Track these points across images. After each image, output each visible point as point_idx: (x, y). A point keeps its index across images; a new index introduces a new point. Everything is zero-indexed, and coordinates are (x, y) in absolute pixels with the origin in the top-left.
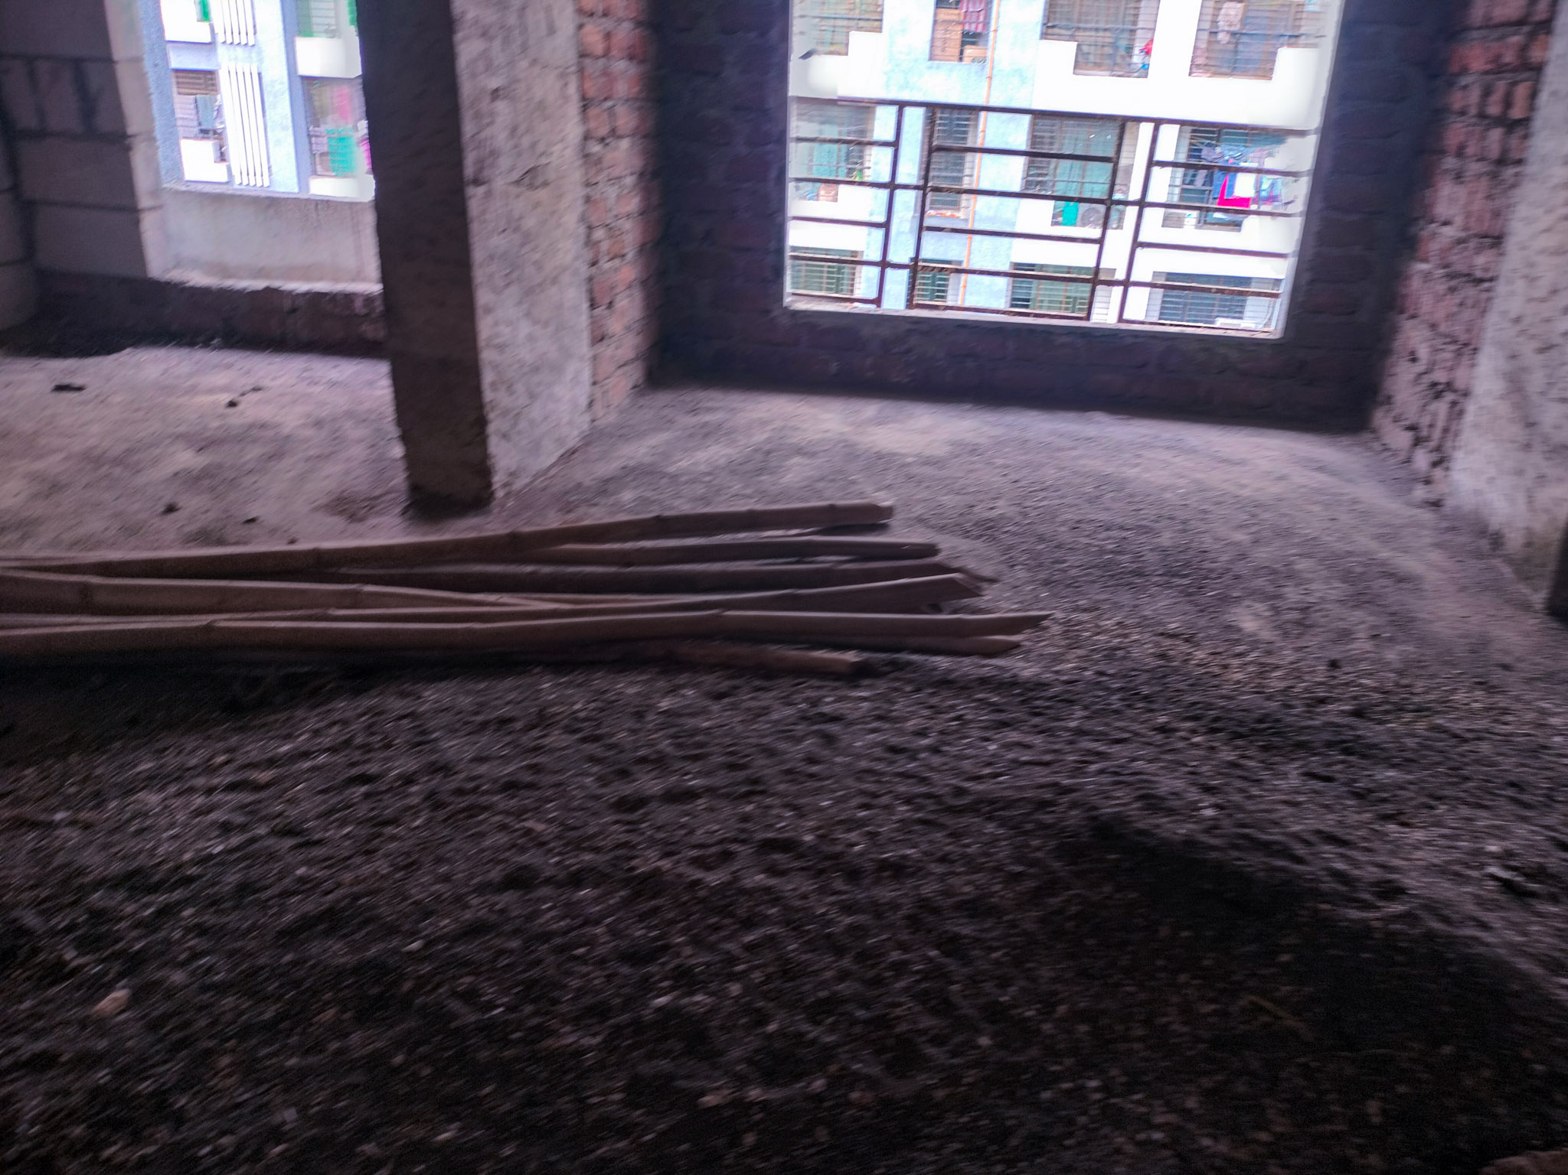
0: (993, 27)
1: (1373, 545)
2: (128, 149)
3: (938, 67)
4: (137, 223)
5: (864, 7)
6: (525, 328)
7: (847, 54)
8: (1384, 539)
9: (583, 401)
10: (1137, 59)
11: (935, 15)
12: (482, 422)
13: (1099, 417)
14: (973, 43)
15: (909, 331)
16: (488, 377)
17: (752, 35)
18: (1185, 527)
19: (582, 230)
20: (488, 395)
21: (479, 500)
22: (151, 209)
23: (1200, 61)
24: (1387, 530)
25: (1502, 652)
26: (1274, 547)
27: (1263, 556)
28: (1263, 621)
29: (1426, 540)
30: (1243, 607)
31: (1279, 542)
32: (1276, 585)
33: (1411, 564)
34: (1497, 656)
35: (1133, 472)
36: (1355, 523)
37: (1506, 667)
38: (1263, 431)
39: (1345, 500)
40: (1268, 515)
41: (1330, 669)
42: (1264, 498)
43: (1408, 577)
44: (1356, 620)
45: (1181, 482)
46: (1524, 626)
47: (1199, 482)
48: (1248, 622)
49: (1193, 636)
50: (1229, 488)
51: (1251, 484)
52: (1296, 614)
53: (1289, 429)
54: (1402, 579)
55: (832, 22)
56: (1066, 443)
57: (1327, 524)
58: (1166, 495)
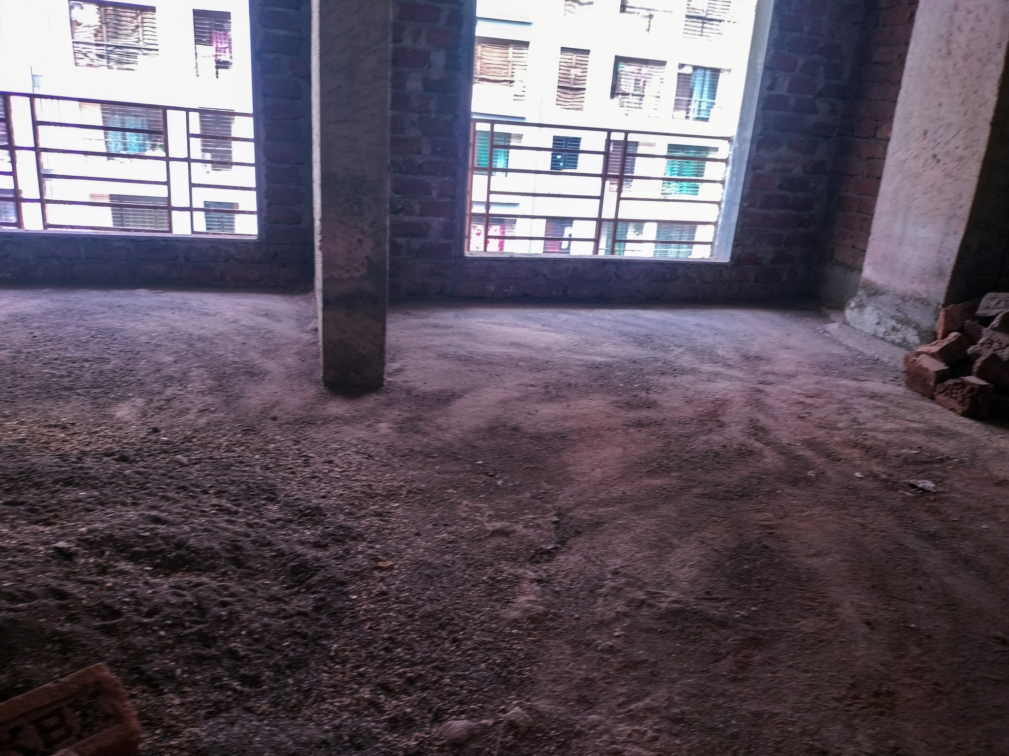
1: (256, 356)
11: (196, 49)
13: (142, 292)
14: (224, 68)
24: (273, 347)
25: (281, 410)
26: (187, 363)
27: (171, 370)
28: (135, 410)
29: (294, 351)
30: (128, 402)
31: (194, 359)
32: (165, 386)
33: (271, 365)
34: (276, 413)
35: (132, 325)
36: (257, 344)
37: (274, 419)
38: (249, 295)
39: (263, 331)
40: (202, 344)
41: (149, 434)
42: (209, 335)
43: (261, 373)
44: (201, 401)
45: (160, 329)
46: (308, 394)
47: (173, 328)
48: (123, 411)
49: (73, 424)
50: (191, 330)
51: (209, 327)
52: (162, 403)
53: (268, 293)
54: (254, 374)
55: (125, 50)
56: (100, 309)
57: (237, 347)
58: (142, 338)
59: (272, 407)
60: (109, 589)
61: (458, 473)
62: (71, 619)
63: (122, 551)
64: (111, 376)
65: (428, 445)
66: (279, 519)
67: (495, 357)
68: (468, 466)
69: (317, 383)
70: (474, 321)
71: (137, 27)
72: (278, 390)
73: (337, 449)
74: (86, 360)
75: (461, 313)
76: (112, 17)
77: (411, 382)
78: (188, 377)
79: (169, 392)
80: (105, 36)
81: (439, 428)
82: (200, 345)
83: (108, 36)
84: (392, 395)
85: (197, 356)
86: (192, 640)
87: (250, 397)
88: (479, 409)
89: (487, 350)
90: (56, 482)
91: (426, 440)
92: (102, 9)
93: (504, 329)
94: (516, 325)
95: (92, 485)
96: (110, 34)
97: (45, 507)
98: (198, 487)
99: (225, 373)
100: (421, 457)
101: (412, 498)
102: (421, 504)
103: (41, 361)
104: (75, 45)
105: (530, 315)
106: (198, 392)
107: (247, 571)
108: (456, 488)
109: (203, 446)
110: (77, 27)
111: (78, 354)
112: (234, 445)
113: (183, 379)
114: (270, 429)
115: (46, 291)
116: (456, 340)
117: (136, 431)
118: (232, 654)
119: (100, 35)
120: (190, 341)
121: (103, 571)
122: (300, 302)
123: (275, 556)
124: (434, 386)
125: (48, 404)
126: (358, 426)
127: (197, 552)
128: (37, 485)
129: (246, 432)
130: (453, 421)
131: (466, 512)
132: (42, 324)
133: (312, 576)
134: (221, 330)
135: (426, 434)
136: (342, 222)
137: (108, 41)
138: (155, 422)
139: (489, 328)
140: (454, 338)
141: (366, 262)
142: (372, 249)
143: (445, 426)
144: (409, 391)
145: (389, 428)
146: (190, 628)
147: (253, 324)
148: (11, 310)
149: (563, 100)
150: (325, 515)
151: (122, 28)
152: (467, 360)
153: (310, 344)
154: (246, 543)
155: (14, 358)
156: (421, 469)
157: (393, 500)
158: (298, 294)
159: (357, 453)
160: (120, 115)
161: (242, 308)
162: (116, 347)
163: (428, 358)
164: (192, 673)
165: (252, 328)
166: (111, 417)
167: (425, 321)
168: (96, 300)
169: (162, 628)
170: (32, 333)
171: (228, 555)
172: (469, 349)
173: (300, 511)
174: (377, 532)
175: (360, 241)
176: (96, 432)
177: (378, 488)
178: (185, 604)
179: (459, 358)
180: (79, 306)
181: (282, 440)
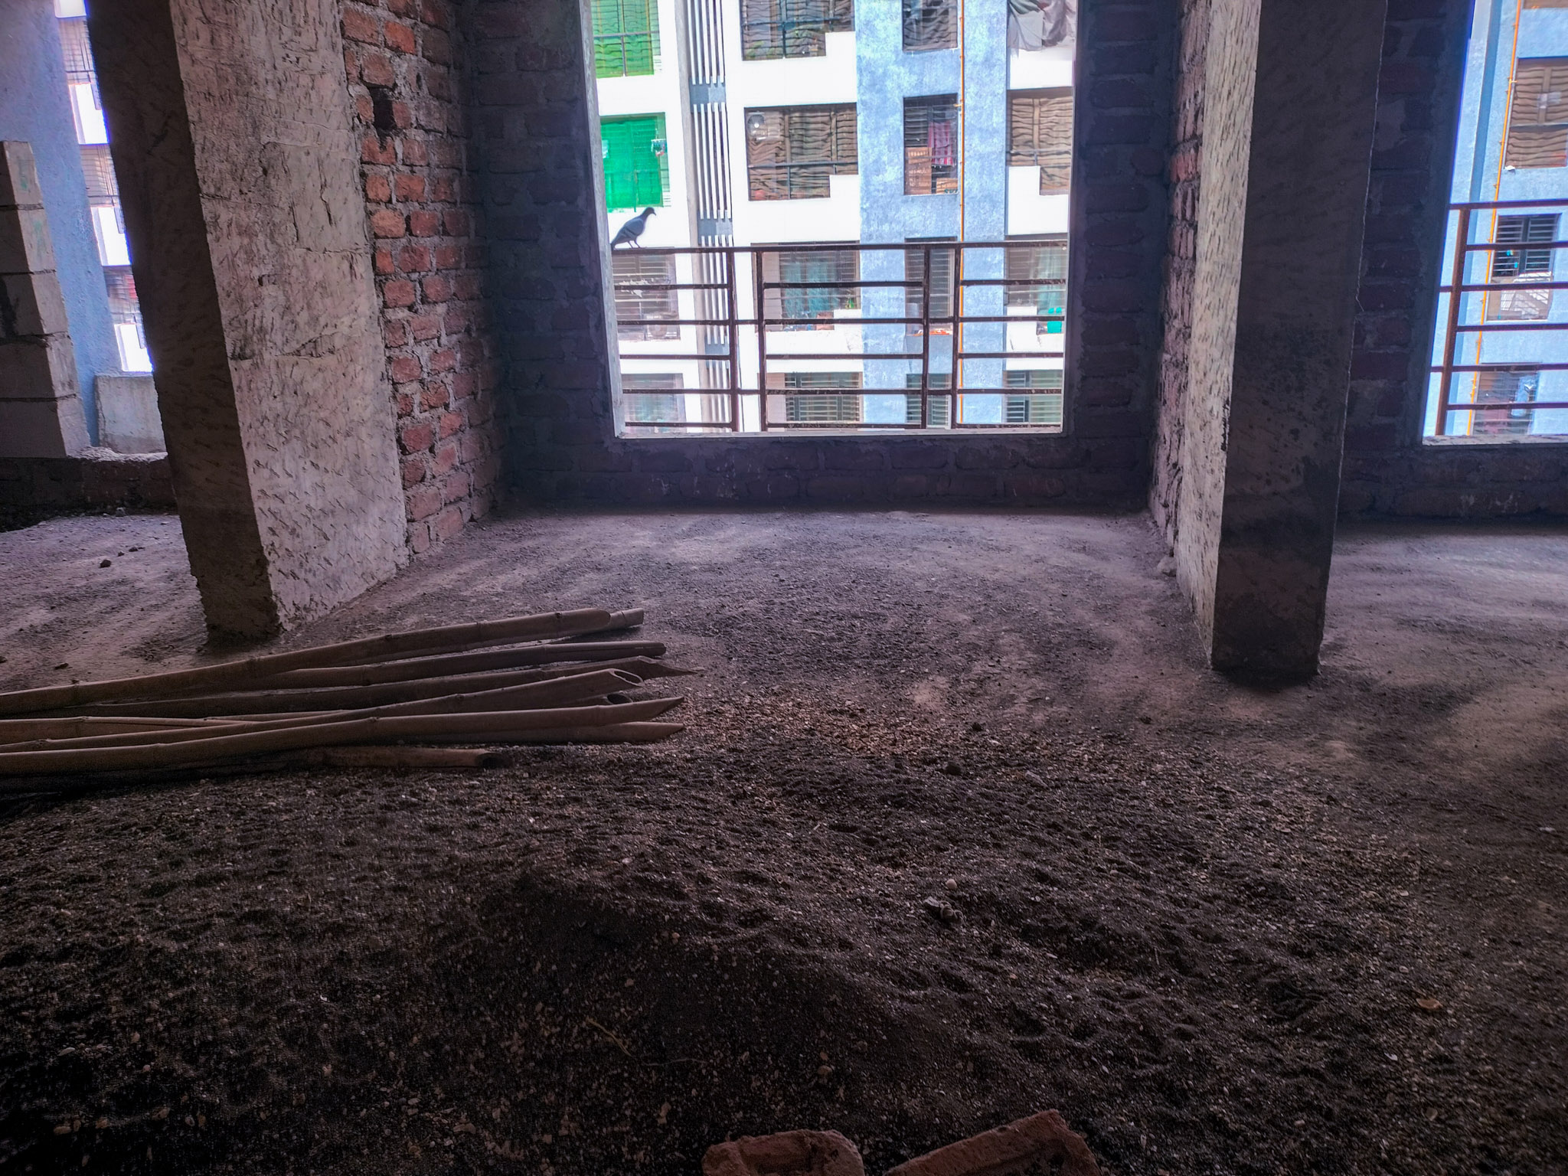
0: (960, 160)
1: (1088, 616)
2: (44, 346)
3: (913, 200)
4: (55, 410)
5: (840, 153)
6: (309, 479)
7: (829, 196)
8: (1100, 611)
9: (399, 538)
11: (905, 154)
12: (262, 563)
13: (899, 515)
14: (943, 176)
15: (729, 450)
16: (263, 525)
17: (563, 203)
18: (916, 612)
19: (388, 388)
20: (266, 539)
21: (270, 632)
22: (63, 398)
24: (1109, 602)
25: (1152, 707)
26: (990, 625)
27: (972, 634)
28: (937, 693)
29: (1143, 608)
30: (926, 681)
31: (999, 619)
32: (970, 659)
33: (1114, 631)
34: (1145, 711)
35: (900, 564)
36: (1083, 597)
37: (1147, 721)
38: (1049, 517)
39: (1087, 576)
40: (1002, 596)
41: (969, 733)
42: (1009, 580)
43: (1104, 644)
44: (1027, 686)
45: (939, 571)
46: (1189, 682)
47: (955, 570)
48: (922, 695)
49: (862, 711)
50: (981, 573)
51: (1006, 568)
52: (973, 684)
53: (1075, 514)
54: (1096, 646)
55: (812, 170)
56: (852, 542)
57: (1056, 600)
58: (917, 584)
59: (1138, 701)
60: (1014, 983)
61: (1511, 845)
62: (979, 1024)
63: (1010, 922)
64: (893, 640)
65: (1432, 787)
66: (1216, 897)
67: (1510, 628)
68: (1524, 833)
69: (1201, 663)
70: (1446, 559)
71: (830, 134)
72: (1138, 673)
73: (1267, 782)
74: (856, 617)
75: (1417, 544)
76: (798, 126)
77: (1362, 668)
78: (998, 646)
79: (978, 668)
80: (788, 154)
81: (1443, 756)
82: (1000, 596)
83: (792, 154)
84: (1335, 692)
85: (1001, 613)
86: (1150, 1089)
87: (1097, 683)
88: (1510, 724)
89: (1491, 614)
90: (883, 800)
91: (1424, 777)
92: (787, 117)
93: (1512, 575)
94: (1534, 568)
95: (931, 810)
96: (794, 150)
97: (884, 838)
98: (1074, 826)
99: (1050, 642)
100: (1425, 810)
101: (1432, 884)
102: (1454, 897)
103: (800, 616)
104: (752, 172)
105: (1556, 548)
106: (1019, 670)
107: (1198, 981)
108: (1515, 875)
109: (1056, 758)
110: (756, 147)
111: (843, 608)
112: (1100, 760)
113: (992, 649)
114: (1145, 737)
115: (778, 515)
116: (1423, 594)
117: (950, 728)
118: (1216, 1123)
119: (783, 153)
120: (988, 590)
121: (996, 952)
122: (1130, 529)
123: (1235, 962)
124: (1408, 677)
125: (822, 680)
126: (1293, 742)
127: (1117, 938)
128: (861, 803)
129: (1111, 739)
130: (1467, 745)
131: (1550, 923)
132: (786, 563)
133: (1310, 1006)
134: (1024, 573)
135: (1419, 766)
136: (1265, 403)
137: (792, 160)
138: (972, 712)
139: (1480, 572)
140: (1418, 590)
141: (1302, 466)
142: (1316, 444)
143: (1452, 754)
144: (1365, 685)
145: (1349, 750)
146: (1142, 1067)
147: (1067, 564)
148: (743, 542)
149: (1522, 151)
150: (1293, 899)
151: (809, 139)
152: (1459, 631)
153: (1167, 598)
154: (1181, 931)
155: (767, 611)
156: (1432, 830)
157: (1397, 883)
158: (1124, 515)
159: (1305, 790)
160: (801, 261)
161: (1043, 538)
162: (889, 600)
163: (1381, 626)
164: (1162, 1145)
165: (1068, 570)
166: (910, 703)
167: (1353, 559)
168: (843, 528)
169: (1105, 1059)
170: (777, 576)
171: (1162, 950)
172: (1453, 612)
173: (1247, 886)
174: (1392, 940)
175: (1295, 433)
176: (896, 725)
177: (1365, 858)
178: (1125, 1025)
179: (1439, 628)
180: (824, 537)
181: (1170, 758)
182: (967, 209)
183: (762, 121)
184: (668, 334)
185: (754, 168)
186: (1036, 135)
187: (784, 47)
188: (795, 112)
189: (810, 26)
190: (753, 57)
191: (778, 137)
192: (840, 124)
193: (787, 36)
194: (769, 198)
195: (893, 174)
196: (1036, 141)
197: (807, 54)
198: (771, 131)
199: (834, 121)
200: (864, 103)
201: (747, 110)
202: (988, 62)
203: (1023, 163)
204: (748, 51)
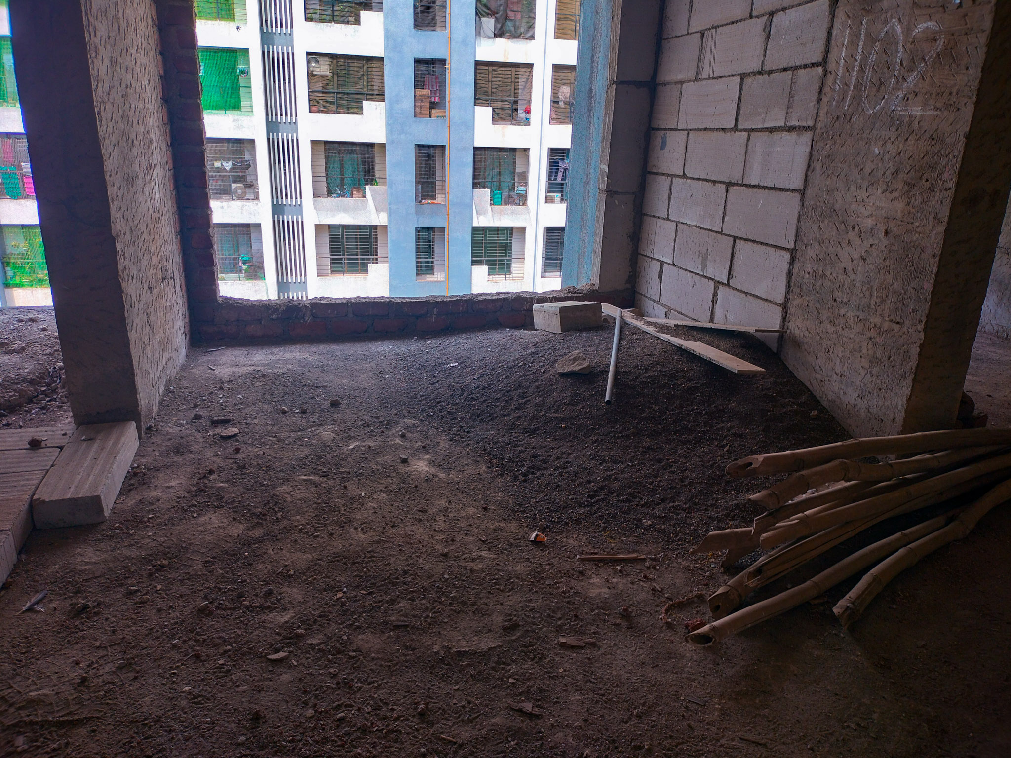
0: (447, 99)
3: (420, 121)
5: (370, 88)
7: (362, 114)
10: (521, 114)
23: (554, 116)
182: (452, 129)
183: (317, 62)
184: (247, 196)
185: (312, 92)
186: (490, 88)
187: (333, 16)
188: (340, 58)
189: (350, 5)
190: (311, 20)
191: (328, 73)
192: (370, 69)
193: (335, 9)
194: (323, 112)
195: (408, 104)
196: (490, 93)
197: (348, 23)
198: (323, 69)
199: (365, 67)
200: (390, 58)
201: (308, 54)
202: (465, 43)
203: (482, 105)
204: (309, 15)
